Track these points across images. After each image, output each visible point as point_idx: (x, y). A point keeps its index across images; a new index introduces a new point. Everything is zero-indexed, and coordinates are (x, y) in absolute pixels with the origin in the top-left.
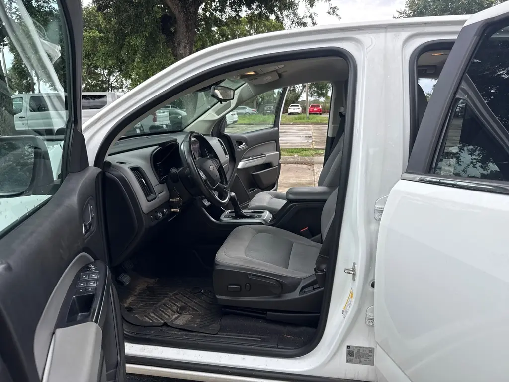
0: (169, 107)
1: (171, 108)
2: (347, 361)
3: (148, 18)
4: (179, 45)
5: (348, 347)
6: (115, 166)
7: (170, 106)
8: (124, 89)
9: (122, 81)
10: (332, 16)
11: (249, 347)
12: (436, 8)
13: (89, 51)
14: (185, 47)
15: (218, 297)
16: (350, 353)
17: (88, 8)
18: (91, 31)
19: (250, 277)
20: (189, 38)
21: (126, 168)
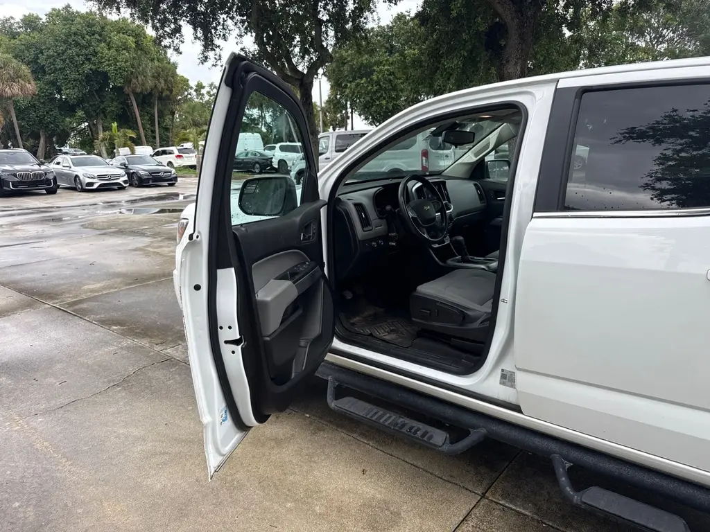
2: (500, 383)
4: (508, 62)
5: (503, 370)
6: (343, 202)
11: (427, 360)
15: (413, 319)
16: (503, 376)
19: (438, 304)
20: (522, 51)
21: (350, 204)
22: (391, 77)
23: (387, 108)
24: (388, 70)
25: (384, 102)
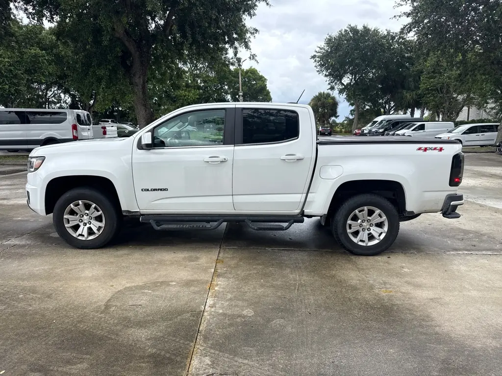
0: (108, 121)
1: (110, 122)
3: (111, 56)
4: (134, 75)
7: (110, 120)
8: (62, 104)
9: (60, 97)
10: (252, 60)
12: (348, 47)
13: (29, 68)
14: (140, 77)
17: (28, 25)
18: (32, 48)
22: (12, 68)
23: (9, 91)
24: (8, 62)
25: (7, 87)
